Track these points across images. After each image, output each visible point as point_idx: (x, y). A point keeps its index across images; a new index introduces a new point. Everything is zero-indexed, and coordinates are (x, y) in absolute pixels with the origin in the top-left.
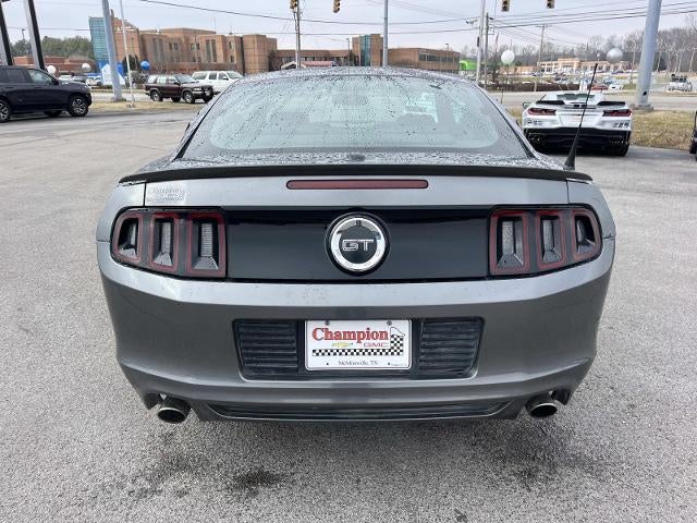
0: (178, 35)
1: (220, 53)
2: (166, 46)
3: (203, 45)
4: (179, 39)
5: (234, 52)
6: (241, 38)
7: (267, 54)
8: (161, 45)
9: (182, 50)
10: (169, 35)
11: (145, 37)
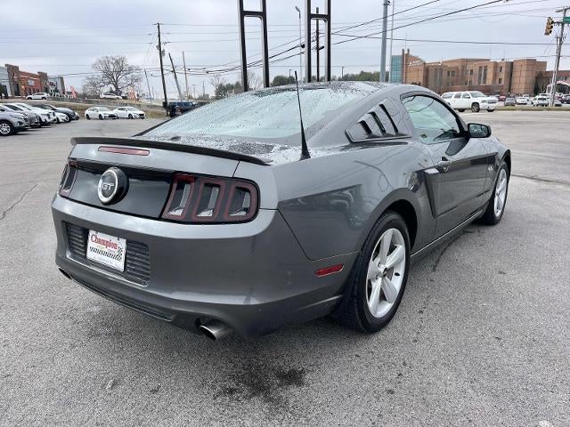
0: (457, 64)
1: (490, 76)
2: (445, 73)
3: (476, 71)
4: (457, 68)
5: (503, 76)
6: (512, 63)
7: (535, 75)
8: (441, 73)
9: (458, 76)
10: (449, 65)
11: (430, 68)
